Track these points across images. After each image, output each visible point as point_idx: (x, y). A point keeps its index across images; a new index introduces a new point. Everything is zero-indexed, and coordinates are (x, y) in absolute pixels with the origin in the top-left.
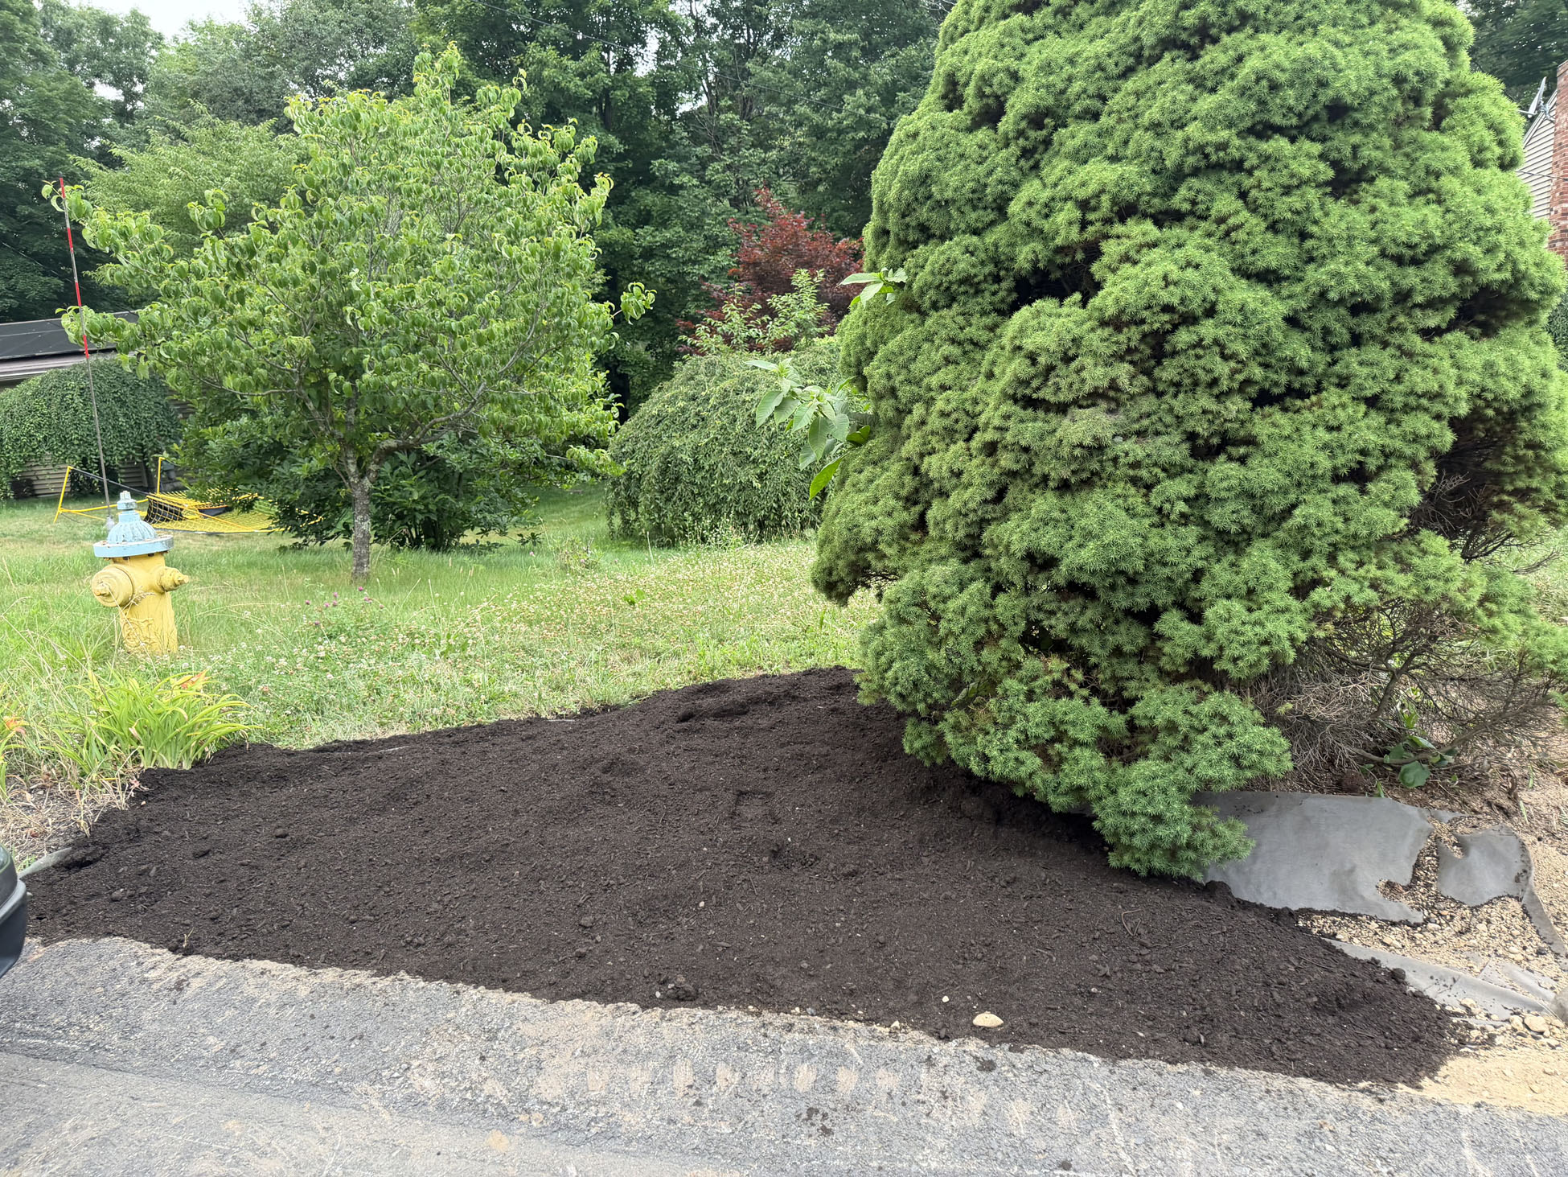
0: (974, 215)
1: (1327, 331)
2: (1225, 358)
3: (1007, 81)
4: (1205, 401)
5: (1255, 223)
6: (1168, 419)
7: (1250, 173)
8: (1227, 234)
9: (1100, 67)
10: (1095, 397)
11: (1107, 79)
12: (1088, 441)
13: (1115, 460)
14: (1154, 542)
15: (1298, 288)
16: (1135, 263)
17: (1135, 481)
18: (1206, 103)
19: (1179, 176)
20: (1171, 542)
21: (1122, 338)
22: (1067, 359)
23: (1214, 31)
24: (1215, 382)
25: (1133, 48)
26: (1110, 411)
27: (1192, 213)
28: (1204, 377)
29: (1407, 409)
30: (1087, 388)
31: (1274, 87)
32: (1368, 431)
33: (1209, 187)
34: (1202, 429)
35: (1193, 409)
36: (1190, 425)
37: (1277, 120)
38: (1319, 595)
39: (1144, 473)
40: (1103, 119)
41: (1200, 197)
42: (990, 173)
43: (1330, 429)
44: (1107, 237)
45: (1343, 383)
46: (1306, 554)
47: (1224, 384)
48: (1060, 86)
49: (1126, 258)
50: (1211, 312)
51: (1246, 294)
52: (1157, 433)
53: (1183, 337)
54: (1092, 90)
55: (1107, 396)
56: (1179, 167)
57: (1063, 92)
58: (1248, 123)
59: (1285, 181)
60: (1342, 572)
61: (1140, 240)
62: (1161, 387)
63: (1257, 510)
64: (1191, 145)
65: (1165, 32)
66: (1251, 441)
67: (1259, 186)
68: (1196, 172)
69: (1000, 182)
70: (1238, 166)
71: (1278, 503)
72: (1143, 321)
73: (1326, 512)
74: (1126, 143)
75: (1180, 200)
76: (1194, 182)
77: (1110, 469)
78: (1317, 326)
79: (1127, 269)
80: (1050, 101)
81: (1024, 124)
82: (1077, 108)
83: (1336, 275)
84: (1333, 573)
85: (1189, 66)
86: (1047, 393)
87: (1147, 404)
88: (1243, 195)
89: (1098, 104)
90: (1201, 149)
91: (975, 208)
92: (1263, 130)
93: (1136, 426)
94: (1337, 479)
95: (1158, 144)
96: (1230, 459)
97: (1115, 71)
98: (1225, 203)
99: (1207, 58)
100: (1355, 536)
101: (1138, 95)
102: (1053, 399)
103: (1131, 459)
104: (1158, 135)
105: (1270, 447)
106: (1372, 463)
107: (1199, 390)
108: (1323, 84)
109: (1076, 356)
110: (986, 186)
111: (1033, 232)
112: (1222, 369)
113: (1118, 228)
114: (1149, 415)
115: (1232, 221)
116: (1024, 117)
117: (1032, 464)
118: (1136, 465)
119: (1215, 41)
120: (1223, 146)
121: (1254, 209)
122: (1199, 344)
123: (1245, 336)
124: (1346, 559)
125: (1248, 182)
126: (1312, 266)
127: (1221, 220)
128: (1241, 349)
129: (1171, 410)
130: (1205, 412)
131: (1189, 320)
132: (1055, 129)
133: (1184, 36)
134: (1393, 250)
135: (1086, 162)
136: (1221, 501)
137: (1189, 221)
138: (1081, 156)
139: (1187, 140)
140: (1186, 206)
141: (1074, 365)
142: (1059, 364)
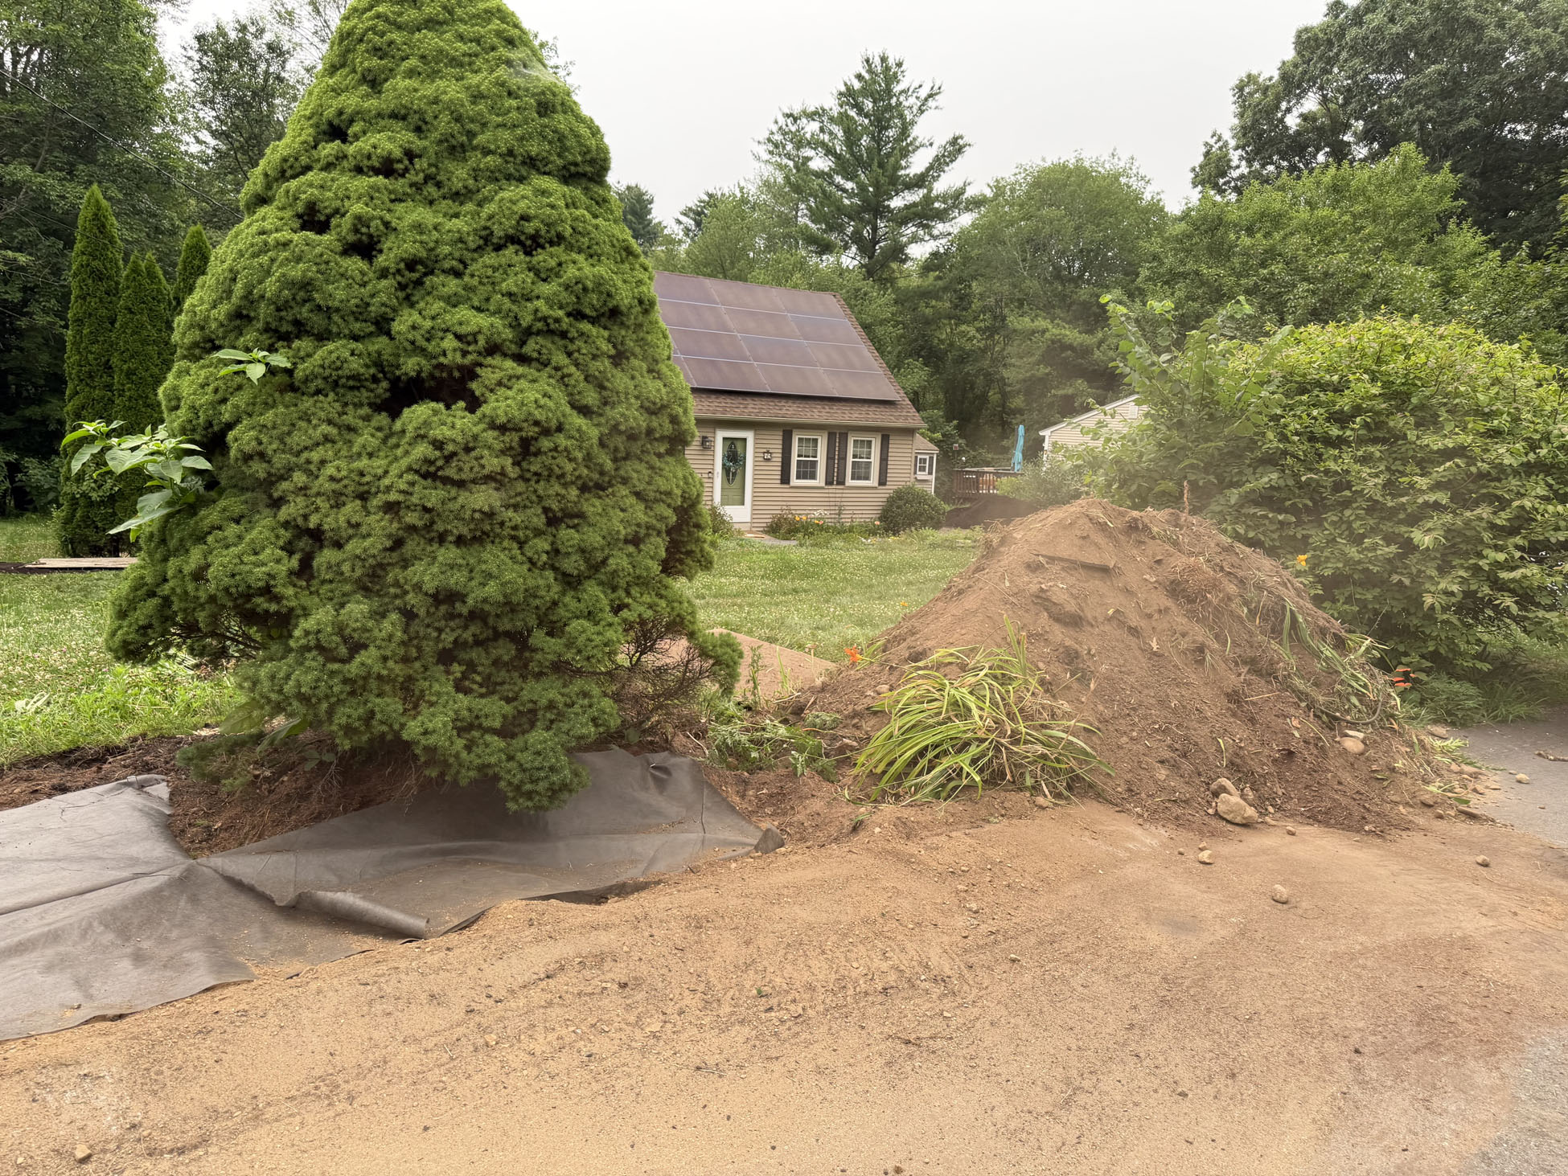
0: (358, 325)
1: (616, 450)
2: (570, 460)
3: (382, 228)
4: (557, 488)
5: (578, 375)
6: (534, 498)
7: (572, 340)
8: (562, 378)
9: (461, 240)
10: (488, 478)
11: (467, 249)
12: (486, 509)
13: (502, 524)
14: (531, 583)
15: (603, 420)
16: (510, 388)
17: (513, 538)
18: (546, 289)
19: (528, 332)
20: (541, 582)
21: (507, 439)
22: (468, 450)
23: (542, 241)
24: (563, 475)
25: (484, 233)
26: (497, 489)
27: (537, 360)
28: (557, 471)
29: (656, 501)
30: (486, 472)
31: (585, 289)
32: (639, 513)
33: (550, 345)
34: (555, 506)
35: (551, 492)
36: (547, 503)
37: (588, 311)
38: (625, 613)
39: (521, 534)
40: (466, 279)
41: (544, 351)
42: (373, 296)
43: (623, 510)
44: (481, 365)
45: (625, 481)
46: (614, 589)
47: (569, 478)
48: (432, 245)
49: (500, 384)
50: (560, 429)
51: (579, 421)
52: (525, 507)
53: (546, 444)
54: (457, 254)
55: (496, 479)
56: (530, 327)
57: (432, 250)
58: (570, 309)
59: (595, 352)
60: (634, 600)
61: (510, 372)
62: (528, 475)
63: (587, 561)
64: (540, 315)
65: (511, 231)
66: (581, 515)
67: (578, 351)
68: (539, 333)
69: (383, 304)
70: (564, 335)
71: (599, 556)
72: (521, 430)
73: (625, 563)
74: (488, 300)
75: (530, 348)
76: (539, 339)
77: (498, 531)
78: (612, 446)
79: (502, 391)
80: (424, 254)
81: (402, 265)
82: (447, 265)
83: (623, 415)
84: (630, 601)
85: (528, 259)
86: (451, 472)
87: (520, 486)
88: (569, 354)
89: (461, 267)
90: (545, 319)
91: (357, 319)
92: (578, 315)
93: (512, 501)
94: (626, 541)
95: (514, 308)
96: (568, 527)
97: (472, 246)
98: (560, 358)
99: (541, 258)
100: (639, 577)
101: (495, 269)
102: (456, 477)
103: (513, 524)
104: (514, 302)
105: (592, 519)
106: (643, 531)
107: (553, 480)
108: (609, 295)
109: (473, 449)
110: (368, 304)
111: (417, 349)
112: (569, 467)
113: (489, 360)
114: (520, 494)
115: (565, 371)
116: (402, 260)
117: (433, 523)
118: (515, 528)
119: (543, 248)
120: (557, 320)
121: (577, 365)
122: (555, 449)
123: (581, 448)
124: (635, 591)
125: (571, 347)
126: (608, 408)
127: (557, 369)
128: (579, 455)
129: (535, 491)
130: (558, 495)
131: (546, 432)
132: (425, 274)
133: (523, 238)
134: (647, 404)
135: (455, 306)
136: (568, 554)
137: (534, 364)
138: (453, 302)
139: (536, 311)
140: (535, 355)
141: (473, 454)
142: (462, 452)
